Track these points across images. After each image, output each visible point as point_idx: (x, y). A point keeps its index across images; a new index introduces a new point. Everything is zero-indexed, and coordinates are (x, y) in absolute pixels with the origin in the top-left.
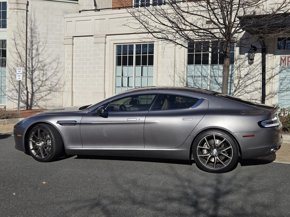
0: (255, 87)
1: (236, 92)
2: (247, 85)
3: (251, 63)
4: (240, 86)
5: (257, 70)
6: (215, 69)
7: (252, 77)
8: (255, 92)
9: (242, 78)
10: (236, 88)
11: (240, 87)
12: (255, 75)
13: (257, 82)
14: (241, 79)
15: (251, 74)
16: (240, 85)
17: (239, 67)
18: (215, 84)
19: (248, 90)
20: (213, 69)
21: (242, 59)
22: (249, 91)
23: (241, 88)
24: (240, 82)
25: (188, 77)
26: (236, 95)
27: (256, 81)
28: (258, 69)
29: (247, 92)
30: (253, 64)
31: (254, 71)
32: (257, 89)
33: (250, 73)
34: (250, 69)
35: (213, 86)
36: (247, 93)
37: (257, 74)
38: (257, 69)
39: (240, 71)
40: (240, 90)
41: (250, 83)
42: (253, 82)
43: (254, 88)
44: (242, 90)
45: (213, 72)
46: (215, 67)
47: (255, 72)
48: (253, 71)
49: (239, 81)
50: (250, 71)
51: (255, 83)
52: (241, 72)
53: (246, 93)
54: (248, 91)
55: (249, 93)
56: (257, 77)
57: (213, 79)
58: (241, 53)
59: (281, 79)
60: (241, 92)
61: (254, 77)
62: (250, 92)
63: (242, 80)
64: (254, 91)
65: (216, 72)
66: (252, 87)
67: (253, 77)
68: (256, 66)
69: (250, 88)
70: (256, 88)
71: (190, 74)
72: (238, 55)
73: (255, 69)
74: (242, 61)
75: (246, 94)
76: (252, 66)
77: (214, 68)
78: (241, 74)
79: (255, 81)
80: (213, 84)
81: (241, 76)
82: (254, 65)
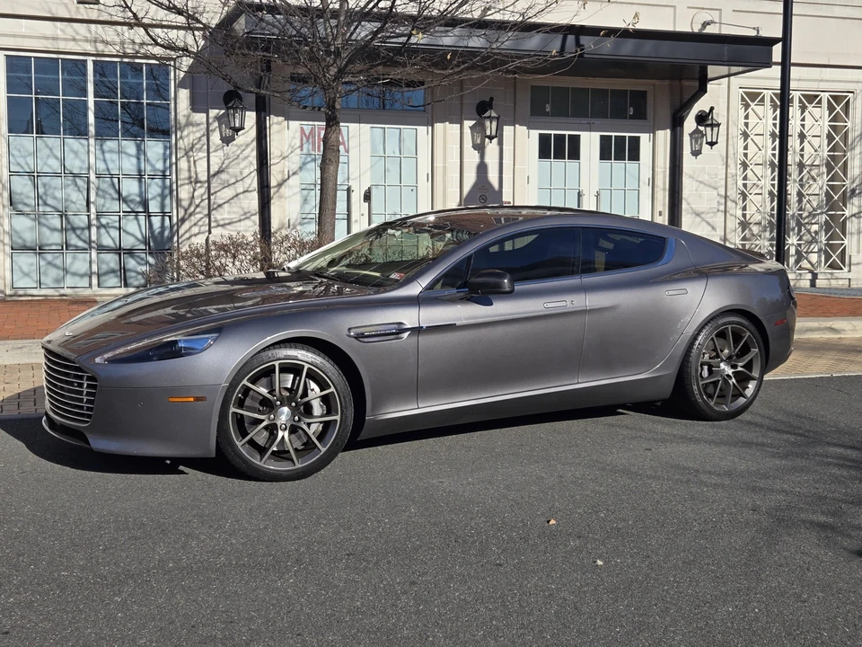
0: (242, 208)
1: (186, 225)
2: (221, 202)
3: (227, 140)
4: (198, 206)
5: (246, 161)
6: (111, 151)
7: (233, 180)
8: (242, 223)
9: (200, 182)
10: (186, 210)
11: (198, 210)
12: (241, 173)
13: (247, 194)
14: (199, 185)
15: (230, 170)
16: (197, 201)
17: (191, 149)
18: (113, 199)
19: (224, 217)
20: (103, 152)
21: (198, 125)
22: (227, 221)
23: (199, 213)
24: (196, 194)
25: (12, 173)
26: (186, 232)
27: (244, 192)
28: (250, 159)
29: (222, 223)
30: (234, 142)
31: (239, 164)
32: (248, 215)
33: (226, 167)
34: (227, 157)
35: (107, 205)
36: (222, 226)
37: (246, 172)
38: (246, 158)
39: (195, 162)
40: (199, 216)
41: (228, 199)
42: (237, 195)
43: (242, 213)
44: (202, 218)
45: (105, 161)
46: (110, 144)
47: (242, 166)
48: (236, 161)
49: (194, 190)
50: (227, 162)
51: (241, 196)
52: (197, 163)
53: (218, 226)
54: (223, 219)
55: (228, 227)
56: (248, 181)
57: (104, 182)
58: (196, 106)
59: (304, 187)
60: (200, 223)
61: (239, 179)
62: (229, 224)
63: (201, 187)
64: (240, 221)
65: (113, 161)
66: (235, 209)
67: (237, 181)
68: (242, 148)
69: (229, 213)
70: (246, 210)
71: (23, 164)
72: (185, 112)
73: (241, 156)
74: (198, 131)
75: (220, 228)
76: (231, 148)
77: (105, 147)
78: (199, 170)
79: (242, 191)
80: (104, 197)
81: (199, 176)
82: (236, 145)
